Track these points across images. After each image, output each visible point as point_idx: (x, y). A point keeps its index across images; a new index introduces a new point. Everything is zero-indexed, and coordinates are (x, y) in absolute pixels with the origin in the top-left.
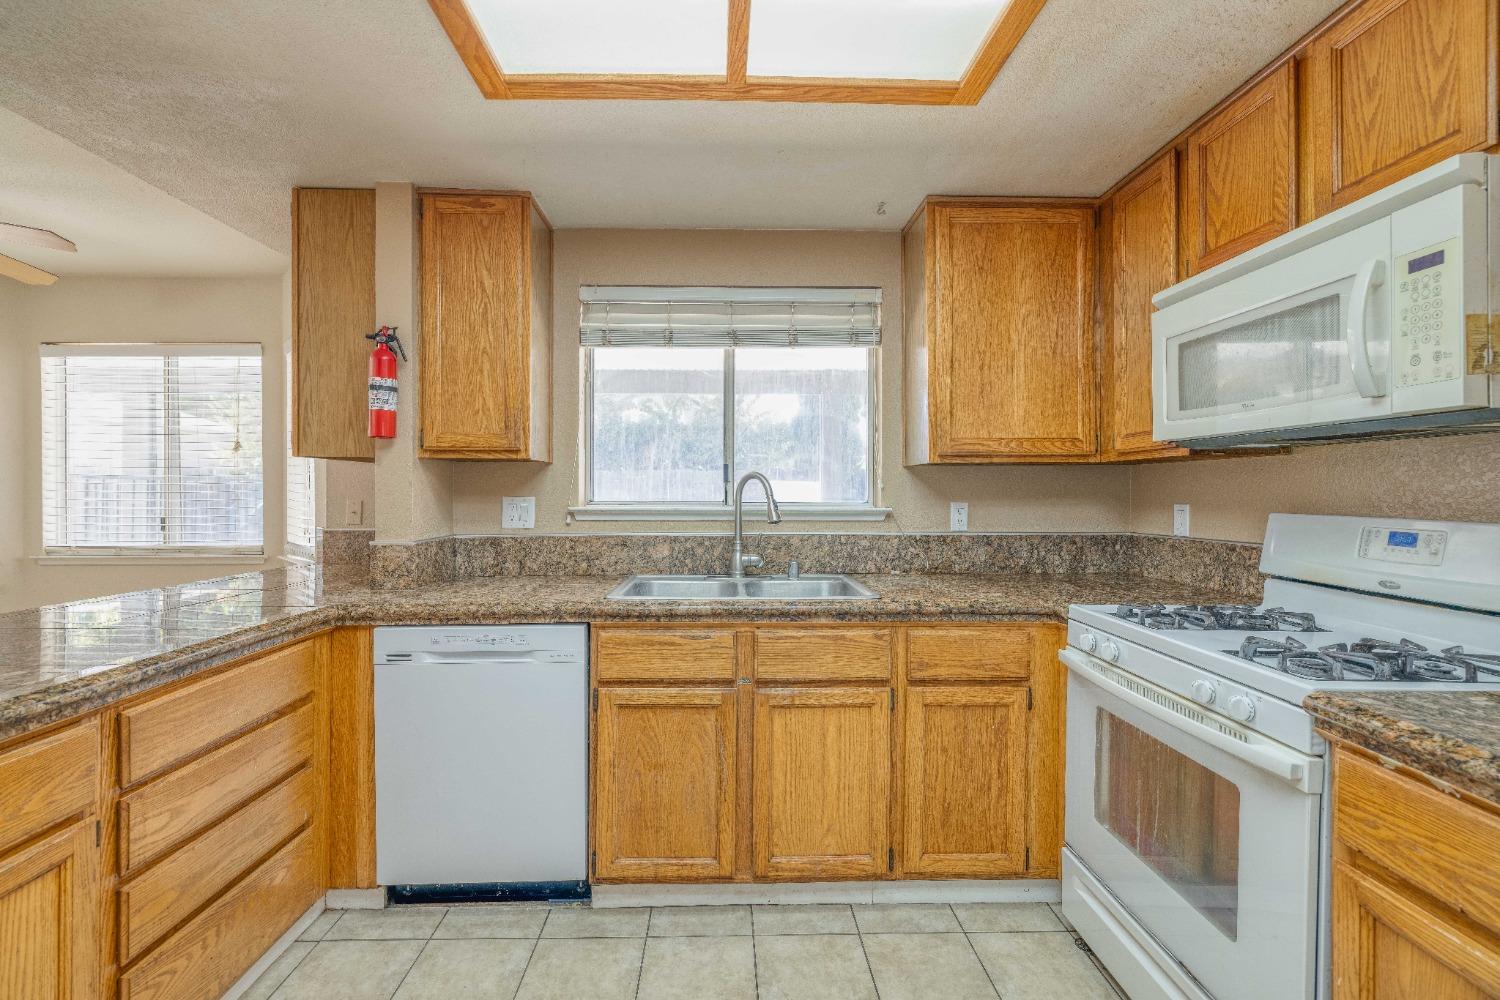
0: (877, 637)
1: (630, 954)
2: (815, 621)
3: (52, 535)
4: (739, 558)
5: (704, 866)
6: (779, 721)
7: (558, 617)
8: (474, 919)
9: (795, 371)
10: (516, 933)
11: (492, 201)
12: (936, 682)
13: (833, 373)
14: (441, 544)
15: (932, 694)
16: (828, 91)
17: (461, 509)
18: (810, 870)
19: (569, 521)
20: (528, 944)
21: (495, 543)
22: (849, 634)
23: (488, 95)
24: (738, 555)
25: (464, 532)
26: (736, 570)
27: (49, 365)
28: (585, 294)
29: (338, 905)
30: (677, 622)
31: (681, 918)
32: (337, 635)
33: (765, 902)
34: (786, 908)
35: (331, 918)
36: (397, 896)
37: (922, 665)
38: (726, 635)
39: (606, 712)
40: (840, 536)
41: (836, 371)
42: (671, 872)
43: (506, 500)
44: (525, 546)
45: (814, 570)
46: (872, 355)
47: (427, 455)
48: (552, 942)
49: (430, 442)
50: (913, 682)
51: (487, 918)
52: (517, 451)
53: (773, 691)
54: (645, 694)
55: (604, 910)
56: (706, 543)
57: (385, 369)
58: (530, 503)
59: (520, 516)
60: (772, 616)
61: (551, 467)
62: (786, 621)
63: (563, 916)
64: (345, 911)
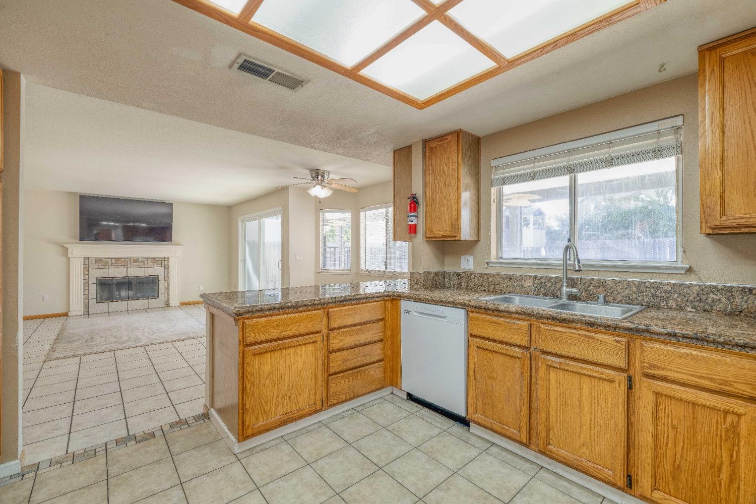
0: (617, 342)
1: (473, 452)
2: (574, 325)
3: (362, 267)
4: (565, 289)
5: (514, 433)
6: (553, 375)
7: (455, 305)
8: (429, 415)
9: (617, 180)
10: (439, 425)
11: (447, 137)
12: (665, 379)
13: (647, 178)
14: (437, 274)
15: (661, 386)
16: (554, 44)
17: (447, 260)
18: (571, 461)
19: (486, 266)
20: (440, 431)
21: (458, 275)
22: (597, 336)
23: (421, 109)
24: (565, 288)
25: (449, 269)
26: (563, 296)
27: (362, 214)
28: (493, 163)
29: (395, 393)
30: (501, 314)
31: (504, 453)
32: (394, 301)
33: (551, 469)
34: (561, 477)
35: (392, 396)
36: (411, 397)
37: (652, 366)
38: (524, 324)
39: (472, 348)
40: (645, 283)
41: (649, 175)
42: (498, 429)
43: (463, 257)
44: (470, 276)
45: (623, 302)
46: (678, 160)
47: (427, 240)
48: (448, 434)
49: (429, 235)
50: (647, 376)
51: (433, 417)
52: (455, 237)
53: (549, 358)
54: (489, 345)
55: (473, 434)
56: (552, 281)
57: (413, 210)
58: (471, 259)
59: (468, 264)
60: (548, 319)
61: (480, 243)
62: (558, 323)
63: (457, 428)
64: (396, 395)
